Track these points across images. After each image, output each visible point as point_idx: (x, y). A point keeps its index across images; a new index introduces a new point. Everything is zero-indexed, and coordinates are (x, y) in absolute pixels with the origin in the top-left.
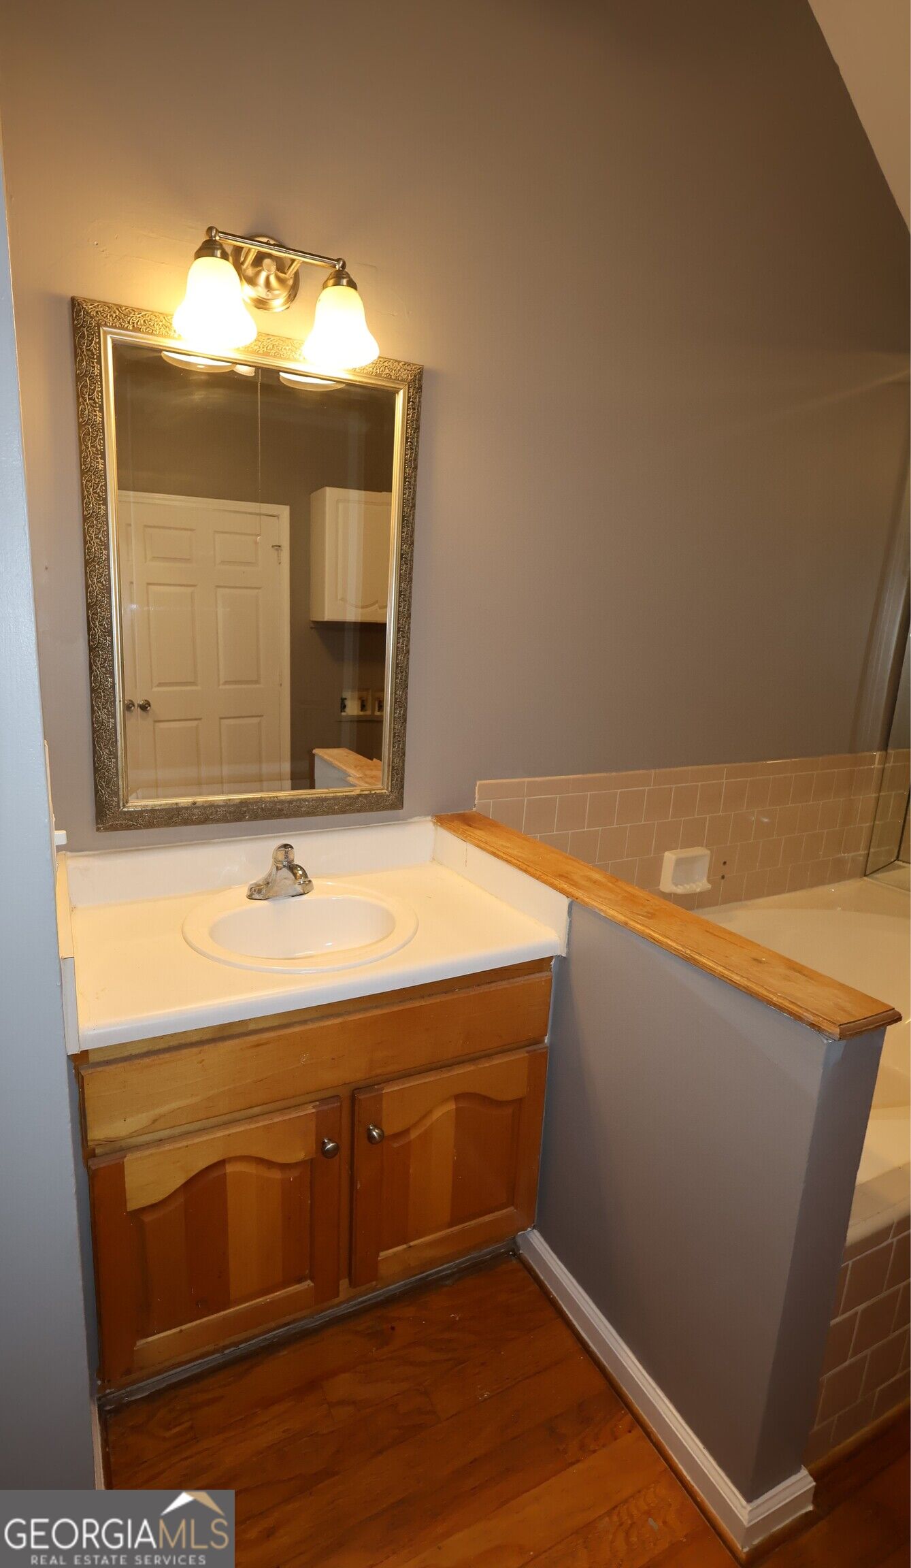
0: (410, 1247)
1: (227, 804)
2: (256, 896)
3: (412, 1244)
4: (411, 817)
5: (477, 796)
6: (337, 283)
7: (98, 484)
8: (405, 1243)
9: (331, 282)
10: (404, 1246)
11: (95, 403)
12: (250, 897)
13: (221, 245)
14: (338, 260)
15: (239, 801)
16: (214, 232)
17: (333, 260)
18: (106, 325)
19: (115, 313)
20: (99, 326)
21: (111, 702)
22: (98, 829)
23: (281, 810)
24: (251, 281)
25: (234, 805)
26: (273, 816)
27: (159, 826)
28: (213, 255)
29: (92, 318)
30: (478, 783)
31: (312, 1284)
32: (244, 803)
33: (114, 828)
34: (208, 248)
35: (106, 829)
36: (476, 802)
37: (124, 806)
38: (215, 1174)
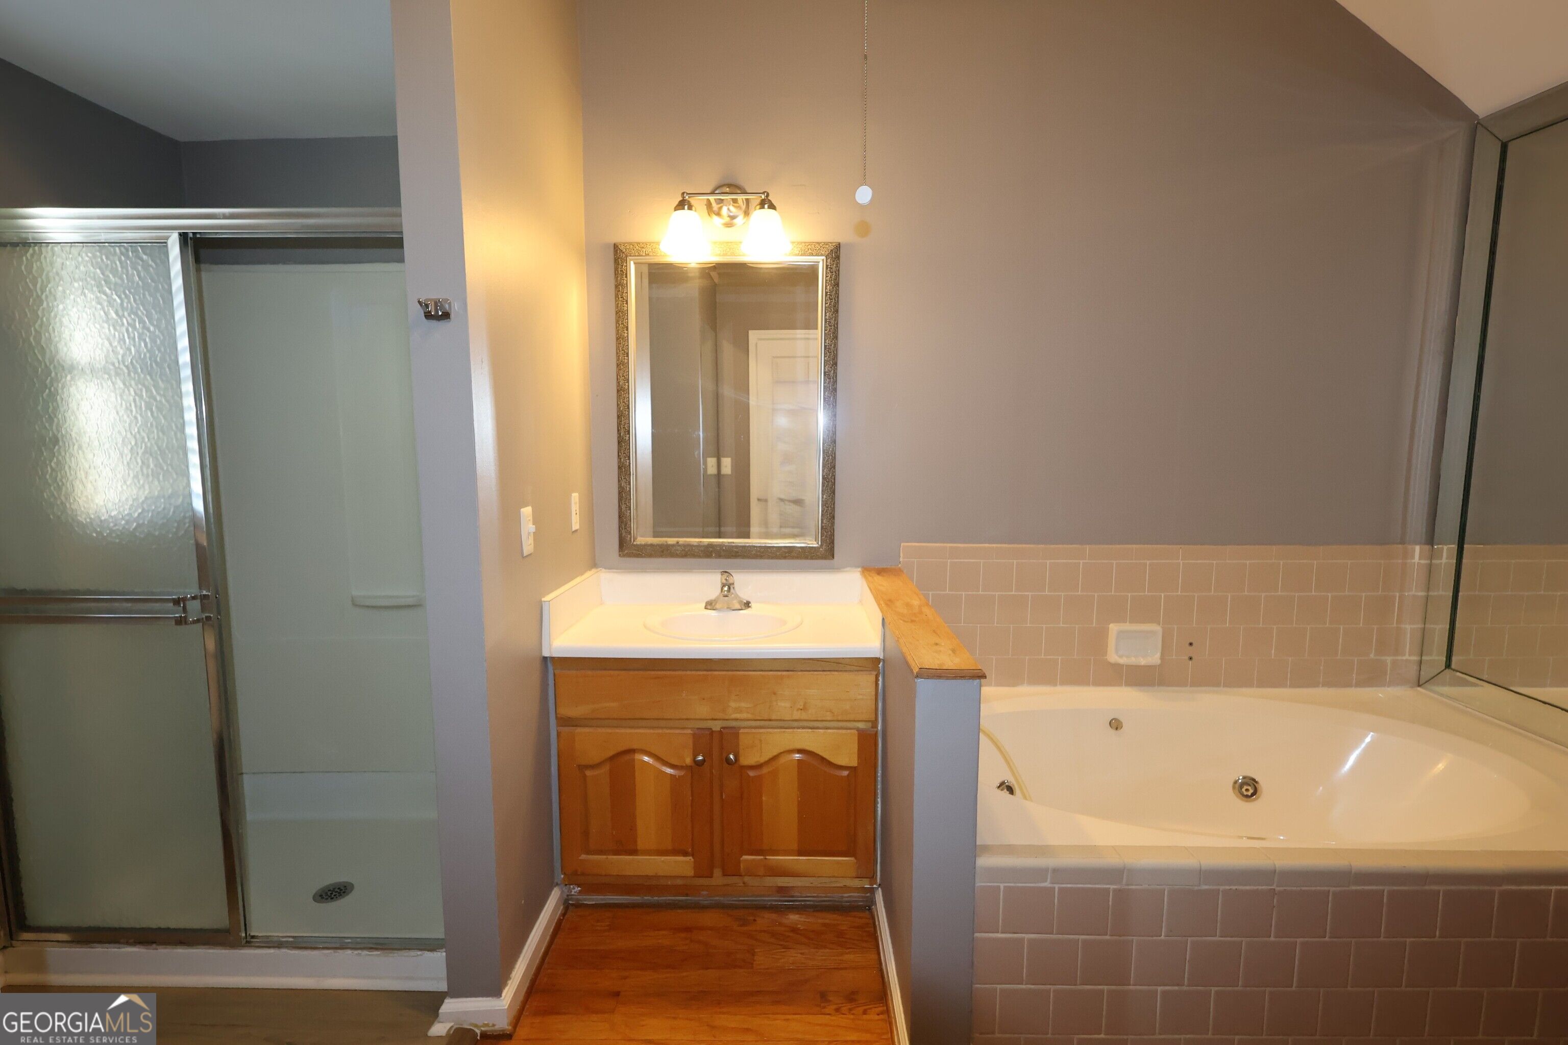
0: (766, 859)
1: (699, 546)
2: (709, 607)
3: (767, 857)
4: (844, 568)
5: (901, 555)
6: (762, 207)
7: (624, 345)
8: (763, 856)
9: (758, 207)
10: (762, 857)
11: (624, 299)
12: (706, 608)
13: (689, 201)
14: (763, 193)
15: (707, 543)
16: (685, 195)
17: (760, 193)
18: (630, 256)
19: (636, 248)
20: (626, 256)
21: (628, 475)
22: (620, 555)
23: (737, 552)
24: (718, 214)
25: (704, 546)
26: (732, 556)
27: (656, 556)
28: (684, 209)
29: (623, 253)
30: (902, 544)
31: (692, 860)
32: (710, 545)
33: (629, 555)
34: (682, 204)
35: (624, 556)
36: (901, 560)
37: (634, 541)
38: (627, 757)
